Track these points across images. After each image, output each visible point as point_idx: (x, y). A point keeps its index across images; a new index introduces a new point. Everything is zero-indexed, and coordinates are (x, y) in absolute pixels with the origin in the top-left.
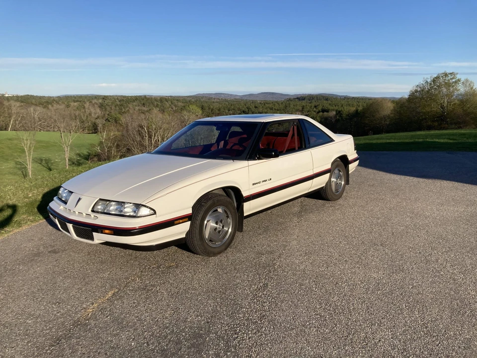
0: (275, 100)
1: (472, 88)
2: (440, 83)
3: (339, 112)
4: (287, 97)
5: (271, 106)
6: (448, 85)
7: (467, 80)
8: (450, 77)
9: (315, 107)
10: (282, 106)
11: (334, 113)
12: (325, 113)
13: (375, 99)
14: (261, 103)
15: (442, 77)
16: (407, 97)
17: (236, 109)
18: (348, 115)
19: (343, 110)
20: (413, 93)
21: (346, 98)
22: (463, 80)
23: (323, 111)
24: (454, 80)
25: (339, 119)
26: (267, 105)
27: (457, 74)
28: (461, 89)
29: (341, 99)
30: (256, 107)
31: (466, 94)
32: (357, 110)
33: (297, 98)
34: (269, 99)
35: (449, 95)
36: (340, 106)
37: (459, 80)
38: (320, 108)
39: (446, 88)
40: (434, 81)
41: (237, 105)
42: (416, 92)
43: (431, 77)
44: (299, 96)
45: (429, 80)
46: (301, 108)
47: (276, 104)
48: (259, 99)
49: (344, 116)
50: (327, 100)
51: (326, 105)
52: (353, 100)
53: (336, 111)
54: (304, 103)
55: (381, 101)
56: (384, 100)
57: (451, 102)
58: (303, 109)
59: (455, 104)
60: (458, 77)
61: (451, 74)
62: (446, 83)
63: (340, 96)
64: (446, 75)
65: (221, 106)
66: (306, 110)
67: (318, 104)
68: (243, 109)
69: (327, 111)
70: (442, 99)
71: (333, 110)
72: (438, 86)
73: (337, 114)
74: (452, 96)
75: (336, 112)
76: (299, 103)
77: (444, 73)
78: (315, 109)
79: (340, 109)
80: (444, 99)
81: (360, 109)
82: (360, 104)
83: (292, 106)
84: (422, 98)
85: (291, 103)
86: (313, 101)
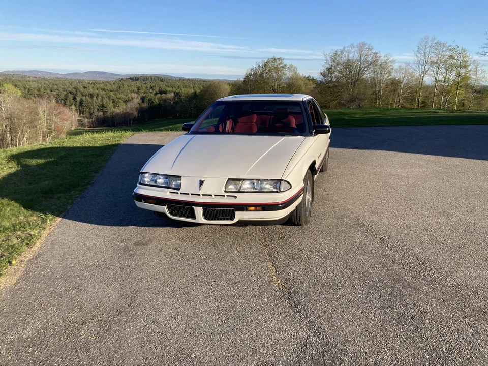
0: (105, 80)
1: (296, 73)
2: (270, 67)
3: (178, 94)
4: (118, 77)
5: (102, 86)
6: (277, 69)
7: (291, 66)
8: (278, 62)
9: (151, 88)
10: (115, 87)
11: (173, 94)
12: (163, 95)
13: (212, 81)
14: (89, 83)
15: (272, 62)
16: (242, 79)
17: (60, 89)
18: (186, 97)
19: (181, 91)
20: (248, 76)
21: (181, 80)
22: (288, 65)
23: (161, 92)
24: (281, 65)
25: (177, 101)
26: (98, 86)
27: (284, 59)
28: (288, 74)
29: (176, 80)
30: (85, 88)
31: (291, 78)
32: (195, 92)
33: (130, 78)
34: (98, 78)
35: (279, 78)
36: (177, 87)
37: (285, 65)
38: (157, 90)
39: (276, 73)
40: (265, 65)
41: (60, 85)
42: (250, 75)
43: (262, 61)
44: (132, 77)
45: (261, 65)
46: (136, 90)
47: (108, 84)
48: (87, 79)
49: (183, 97)
50: (162, 81)
51: (163, 86)
52: (188, 81)
53: (174, 92)
54: (138, 84)
55: (218, 83)
56: (219, 82)
57: (279, 85)
58: (138, 90)
59: (283, 87)
60: (285, 62)
61: (278, 59)
62: (275, 67)
63: (174, 77)
64: (275, 60)
65: (40, 86)
66: (141, 91)
67: (154, 85)
68: (70, 89)
69: (165, 93)
70: (273, 82)
71: (171, 91)
72: (269, 70)
73: (175, 96)
74: (281, 80)
75: (175, 94)
76: (133, 83)
77: (272, 59)
78: (151, 91)
79: (178, 91)
80: (275, 82)
81: (198, 91)
82: (197, 86)
83: (126, 87)
84: (256, 81)
85: (124, 83)
86: (148, 81)
